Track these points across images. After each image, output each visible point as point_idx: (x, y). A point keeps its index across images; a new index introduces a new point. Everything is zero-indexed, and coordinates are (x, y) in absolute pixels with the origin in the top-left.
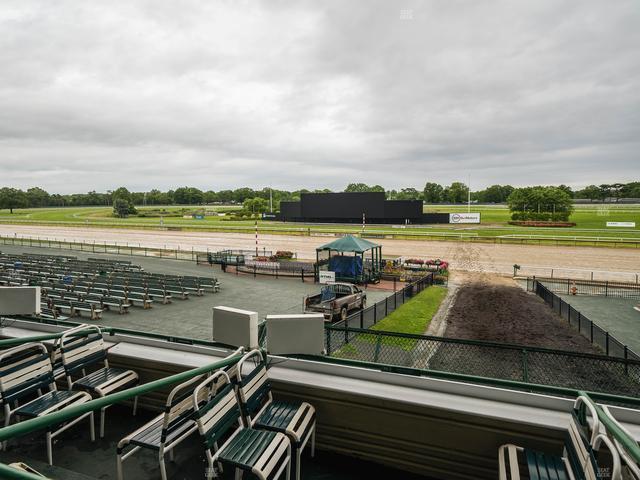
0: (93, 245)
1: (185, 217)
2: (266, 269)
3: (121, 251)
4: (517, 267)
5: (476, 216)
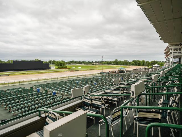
5: (54, 67)
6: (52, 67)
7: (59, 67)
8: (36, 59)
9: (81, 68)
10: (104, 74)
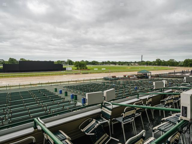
5: (71, 68)
6: (68, 68)
7: (78, 68)
8: (68, 60)
9: (105, 69)
10: (108, 80)
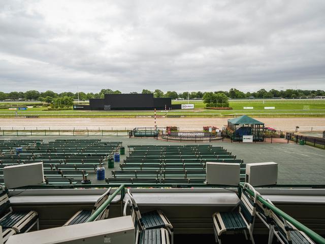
0: (17, 131)
1: (10, 109)
2: (198, 137)
3: (47, 133)
4: (298, 127)
5: (193, 105)
6: (186, 105)
7: (207, 106)
9: (274, 108)
